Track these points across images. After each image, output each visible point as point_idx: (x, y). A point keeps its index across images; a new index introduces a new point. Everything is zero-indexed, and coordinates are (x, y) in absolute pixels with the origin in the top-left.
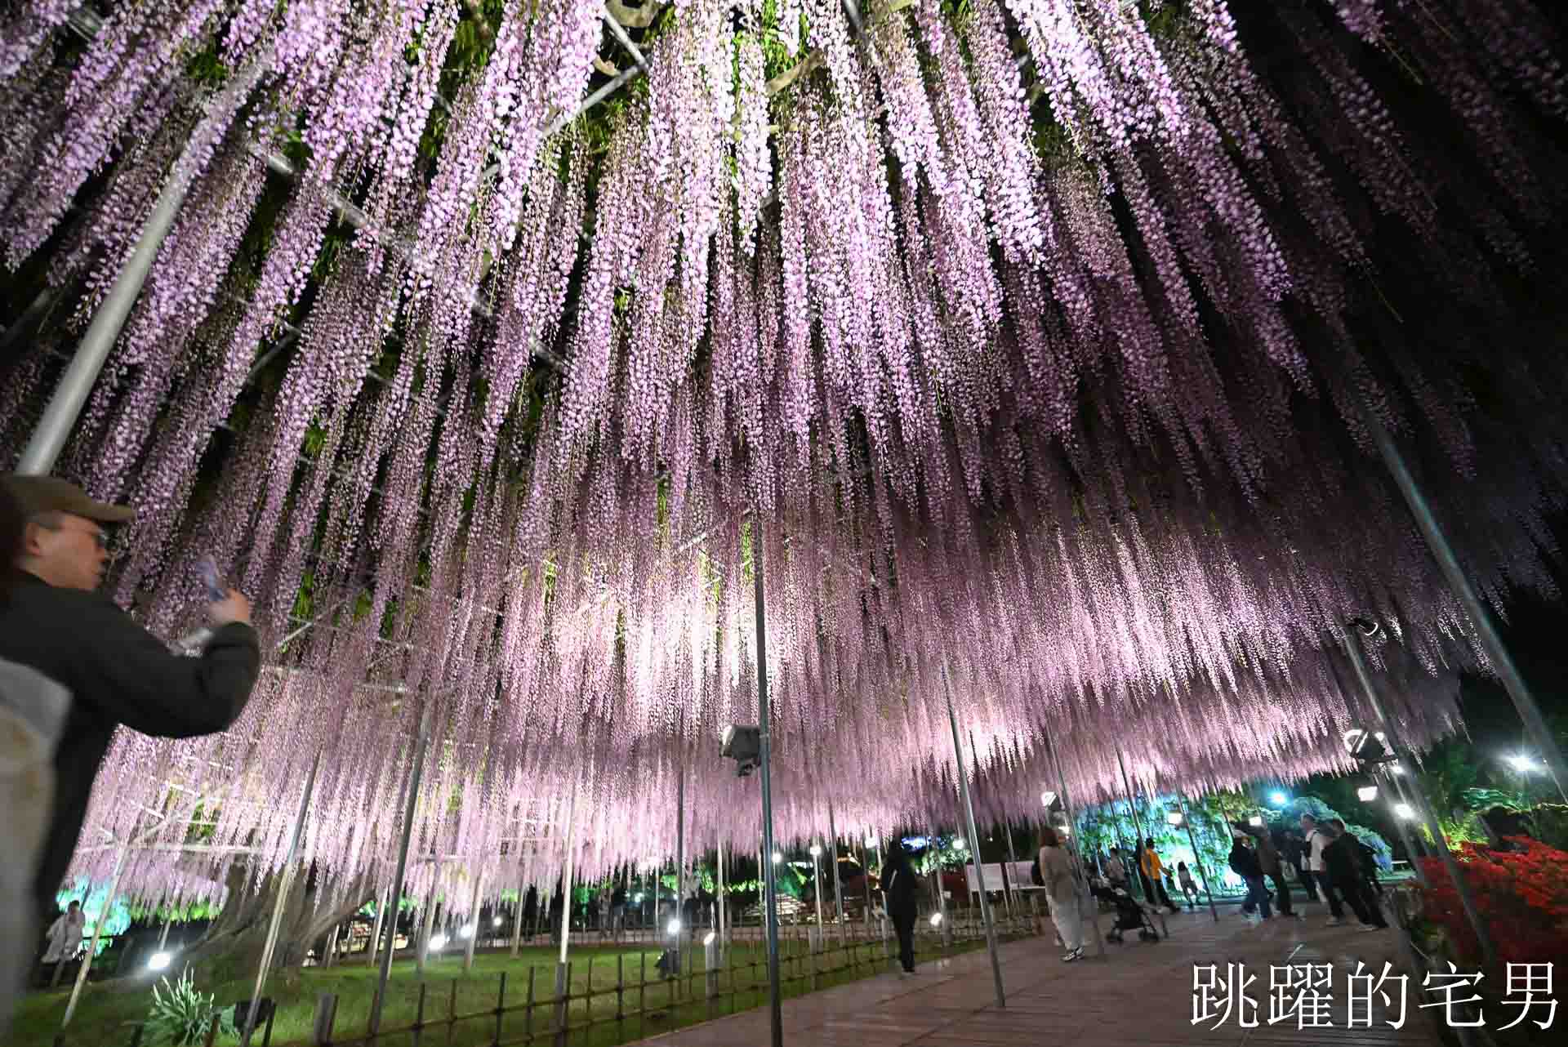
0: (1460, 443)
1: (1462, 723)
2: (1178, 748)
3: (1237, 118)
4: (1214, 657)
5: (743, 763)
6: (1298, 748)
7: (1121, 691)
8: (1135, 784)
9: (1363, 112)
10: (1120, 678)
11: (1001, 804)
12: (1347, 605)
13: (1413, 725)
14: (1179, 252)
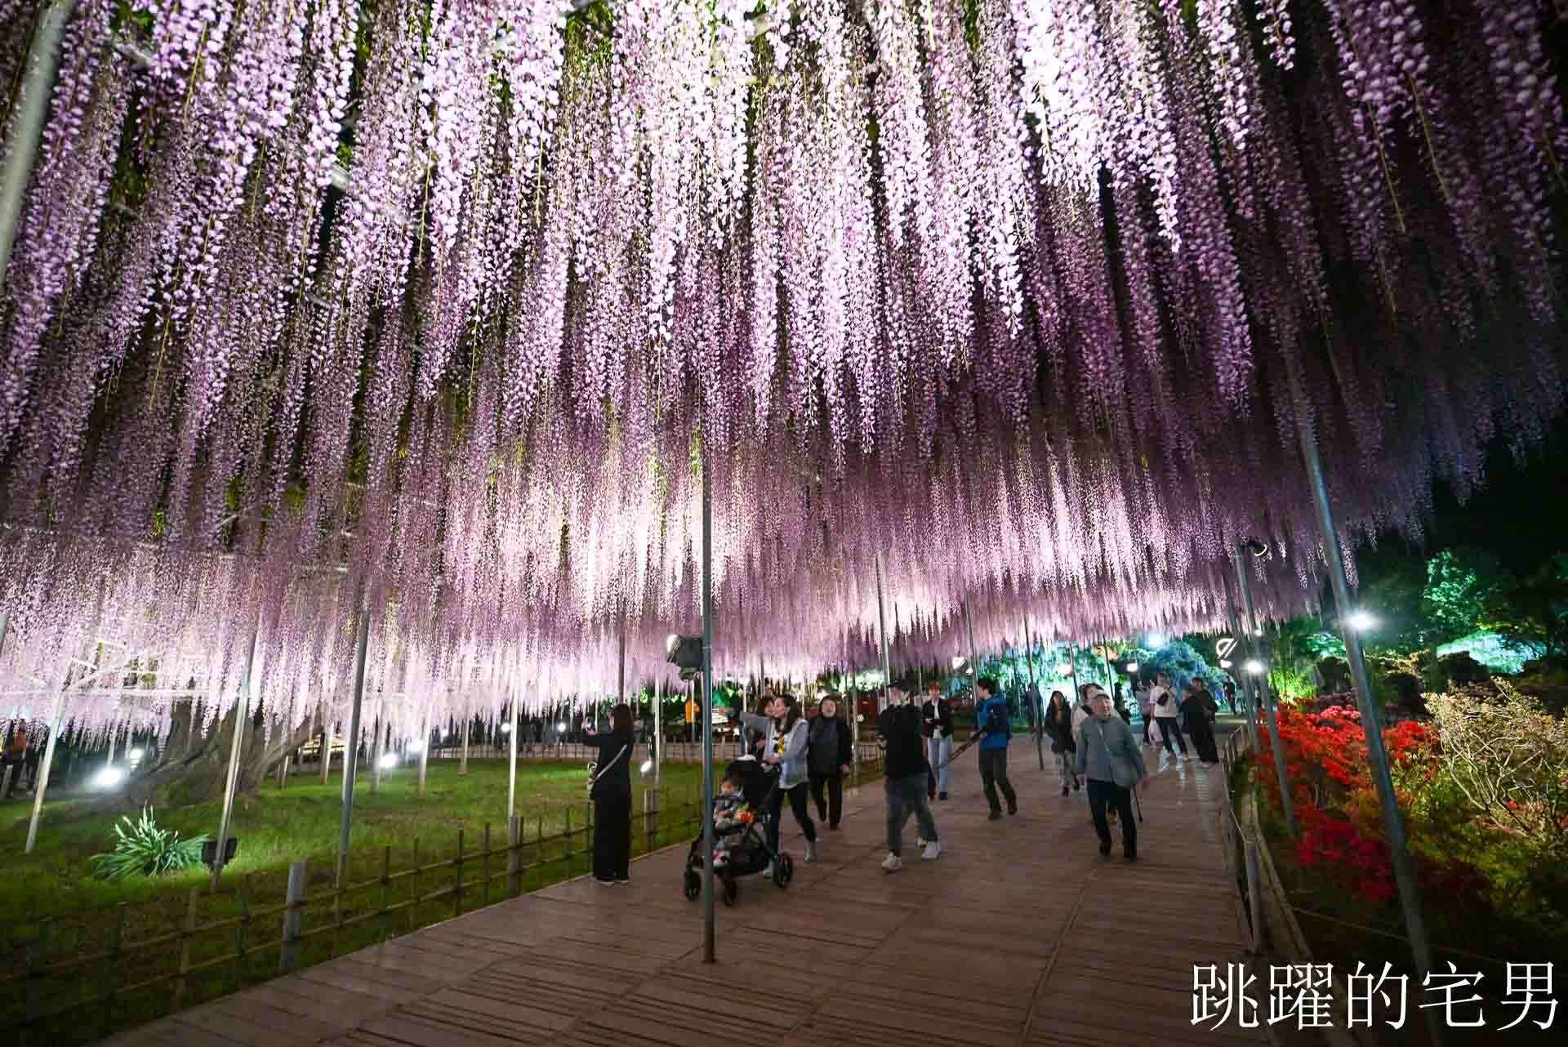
5: (687, 670)
8: (1035, 638)
12: (1245, 533)
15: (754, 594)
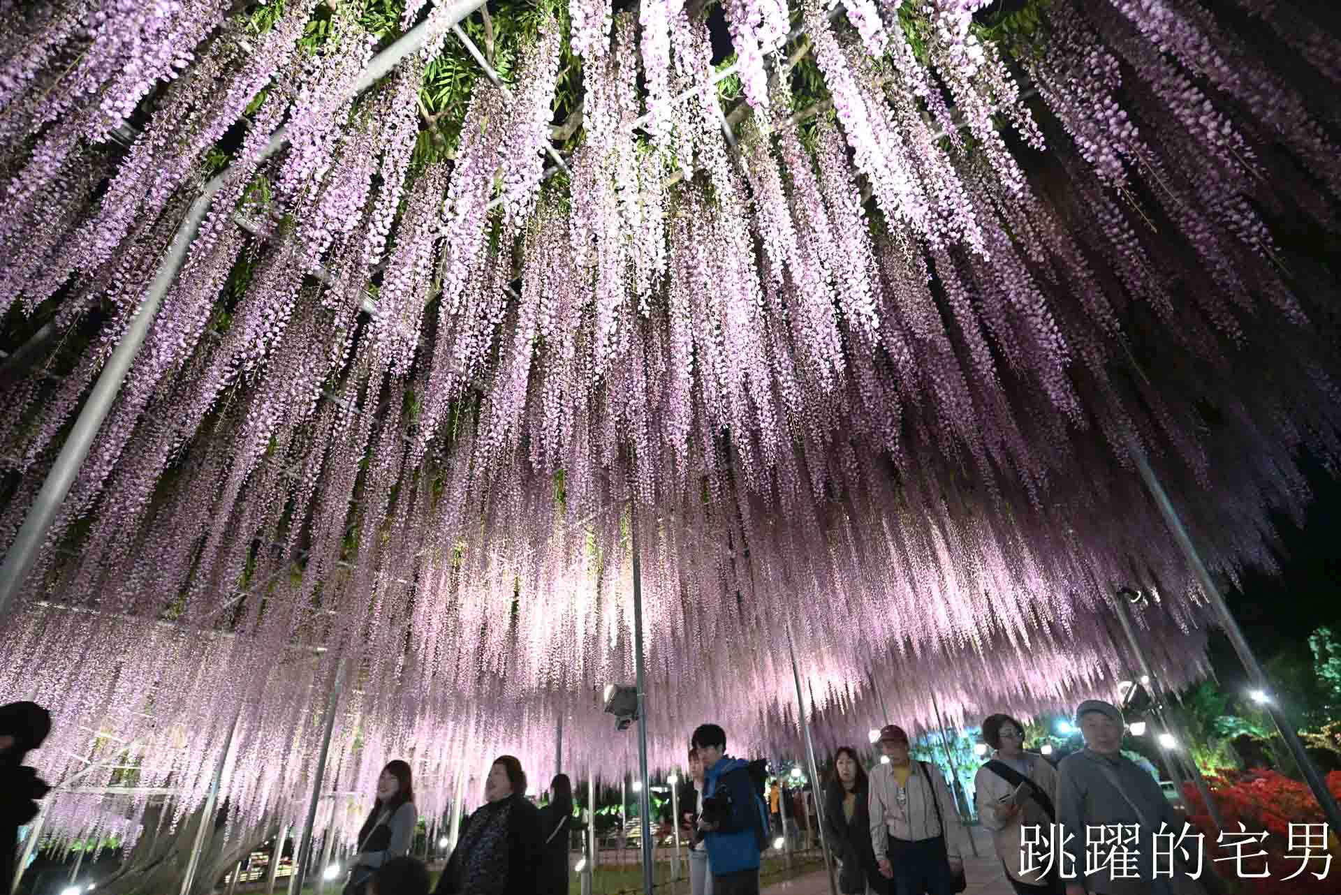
0: (1198, 461)
1: (1211, 669)
2: (982, 689)
3: (1023, 229)
4: (1010, 617)
5: (623, 719)
6: (1080, 688)
7: (936, 645)
8: (946, 720)
9: (1116, 230)
10: (935, 634)
11: (833, 738)
12: (1115, 576)
13: (1172, 670)
14: (981, 322)
15: (679, 663)
